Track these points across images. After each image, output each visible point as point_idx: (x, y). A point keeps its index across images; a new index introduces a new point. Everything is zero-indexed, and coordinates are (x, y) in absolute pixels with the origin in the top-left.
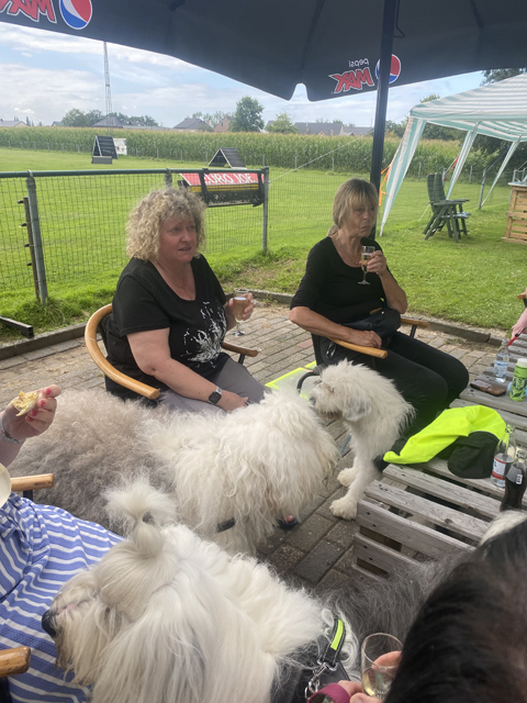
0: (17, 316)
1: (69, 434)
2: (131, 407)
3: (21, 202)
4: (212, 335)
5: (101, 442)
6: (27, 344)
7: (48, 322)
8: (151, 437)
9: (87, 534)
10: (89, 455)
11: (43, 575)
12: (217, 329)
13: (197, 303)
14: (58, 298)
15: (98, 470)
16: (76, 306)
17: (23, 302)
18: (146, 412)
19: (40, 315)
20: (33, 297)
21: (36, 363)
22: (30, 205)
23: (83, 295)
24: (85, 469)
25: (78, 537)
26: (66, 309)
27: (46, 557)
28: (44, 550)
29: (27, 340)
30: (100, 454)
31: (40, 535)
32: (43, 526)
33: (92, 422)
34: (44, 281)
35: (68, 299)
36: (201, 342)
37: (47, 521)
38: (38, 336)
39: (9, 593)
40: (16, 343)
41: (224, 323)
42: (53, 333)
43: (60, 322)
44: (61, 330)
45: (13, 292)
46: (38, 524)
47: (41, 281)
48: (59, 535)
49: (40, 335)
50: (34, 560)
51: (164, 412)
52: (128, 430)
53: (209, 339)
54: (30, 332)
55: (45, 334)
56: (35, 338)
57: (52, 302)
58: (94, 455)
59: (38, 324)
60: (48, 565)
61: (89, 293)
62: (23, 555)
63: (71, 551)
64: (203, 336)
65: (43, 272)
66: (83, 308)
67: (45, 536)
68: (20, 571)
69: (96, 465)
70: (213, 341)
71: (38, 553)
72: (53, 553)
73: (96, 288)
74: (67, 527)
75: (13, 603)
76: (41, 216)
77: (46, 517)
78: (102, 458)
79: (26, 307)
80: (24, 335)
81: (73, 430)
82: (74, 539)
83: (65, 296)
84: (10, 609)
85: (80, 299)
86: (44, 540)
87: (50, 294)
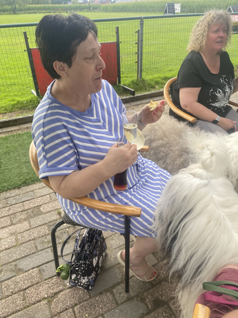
0: (129, 86)
1: (153, 132)
2: (182, 125)
3: (136, 32)
4: (224, 92)
5: (167, 137)
6: (132, 98)
7: (141, 89)
8: (189, 140)
9: (162, 173)
10: (160, 142)
11: (144, 185)
12: (228, 90)
13: (219, 75)
14: (146, 79)
15: (163, 149)
16: (153, 83)
17: (132, 79)
18: (189, 129)
19: (138, 86)
20: (135, 78)
21: (134, 107)
22: (140, 33)
23: (156, 78)
24: (157, 148)
25: (158, 173)
26: (149, 84)
27: (146, 177)
28: (145, 175)
29: (132, 96)
30: (165, 142)
31: (144, 168)
32: (145, 165)
33: (164, 127)
34: (141, 70)
35: (150, 80)
36: (218, 95)
37: (147, 164)
38: (136, 95)
39: (133, 187)
40: (128, 97)
41: (232, 87)
42: (142, 94)
43: (146, 90)
44: (146, 93)
45: (127, 76)
46: (143, 164)
47: (140, 71)
48: (151, 171)
49: (137, 94)
50: (141, 178)
51: (197, 130)
52: (179, 134)
53: (223, 94)
54: (133, 93)
55: (139, 95)
56: (135, 96)
57: (143, 81)
58: (163, 142)
59: (137, 90)
60: (146, 181)
61: (159, 77)
62: (138, 174)
63: (155, 178)
64: (219, 92)
65: (141, 66)
66: (156, 84)
67: (146, 169)
68: (137, 180)
69: (163, 147)
70: (225, 96)
71: (142, 175)
72: (149, 177)
73: (162, 75)
74: (154, 168)
75: (134, 191)
76: (144, 39)
77: (146, 162)
78: (166, 144)
79: (133, 82)
80: (131, 94)
81: (155, 130)
82: (157, 174)
83: (149, 78)
84: (133, 193)
85: (155, 80)
86: (145, 171)
87: (143, 77)
